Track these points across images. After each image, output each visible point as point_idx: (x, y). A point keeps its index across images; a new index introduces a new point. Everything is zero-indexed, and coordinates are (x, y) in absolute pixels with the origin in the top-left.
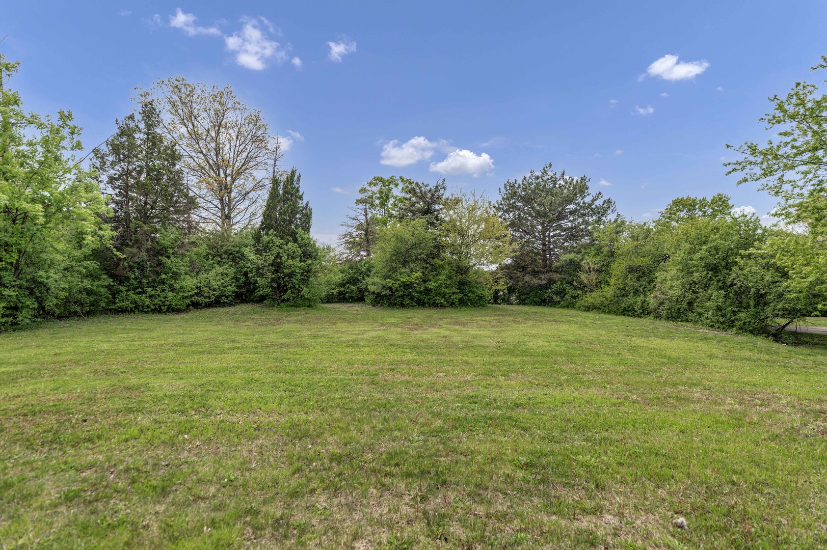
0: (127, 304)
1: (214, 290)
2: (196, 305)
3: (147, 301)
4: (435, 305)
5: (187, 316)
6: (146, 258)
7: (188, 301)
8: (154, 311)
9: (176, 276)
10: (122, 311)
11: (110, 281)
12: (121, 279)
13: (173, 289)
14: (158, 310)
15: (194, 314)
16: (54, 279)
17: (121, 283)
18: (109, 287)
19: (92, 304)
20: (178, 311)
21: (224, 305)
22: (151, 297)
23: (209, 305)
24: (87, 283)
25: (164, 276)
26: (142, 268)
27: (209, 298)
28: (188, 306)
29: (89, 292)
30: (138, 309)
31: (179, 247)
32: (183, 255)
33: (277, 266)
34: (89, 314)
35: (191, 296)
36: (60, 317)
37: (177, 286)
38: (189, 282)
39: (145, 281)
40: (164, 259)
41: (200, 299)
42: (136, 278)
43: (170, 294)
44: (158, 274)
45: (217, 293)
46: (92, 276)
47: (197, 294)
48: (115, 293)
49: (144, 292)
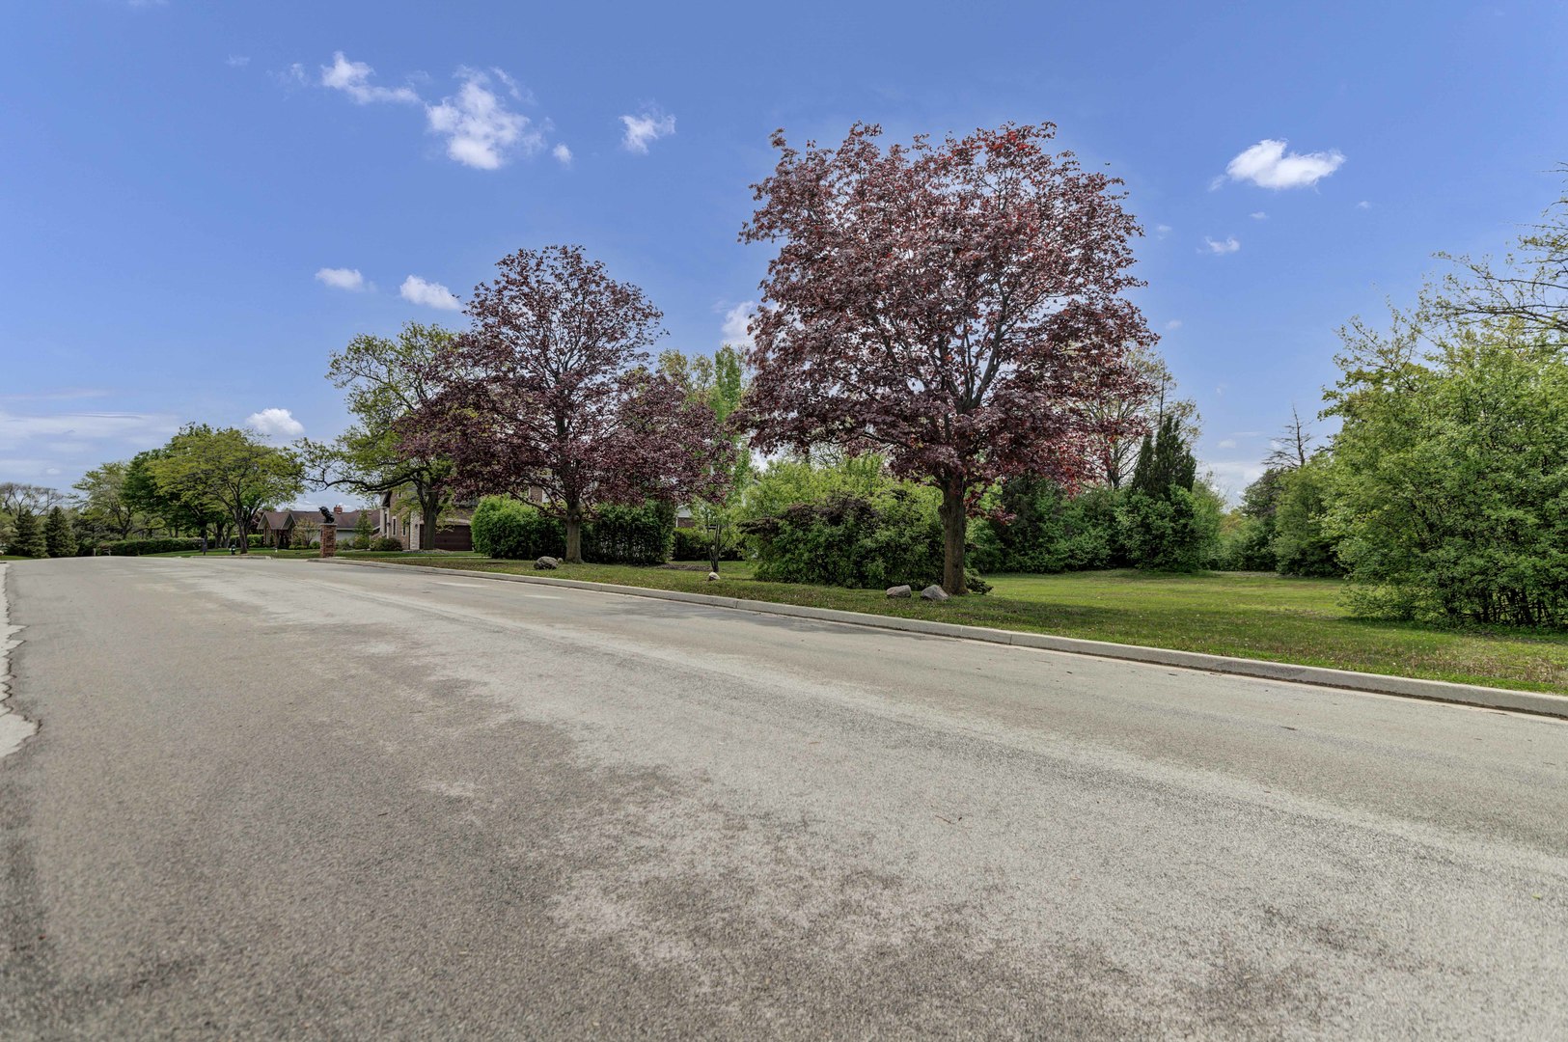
0: (1013, 564)
1: (1088, 553)
2: (1071, 568)
3: (1029, 563)
6: (1027, 525)
7: (1062, 563)
8: (1034, 571)
9: (1051, 540)
11: (1002, 545)
12: (1009, 543)
13: (1049, 552)
14: (1037, 571)
17: (1010, 547)
18: (1001, 550)
19: (990, 563)
20: (1055, 572)
21: (1097, 568)
22: (1031, 558)
23: (1083, 568)
24: (987, 547)
25: (1041, 540)
26: (1024, 533)
27: (1082, 560)
28: (1063, 568)
30: (1023, 570)
31: (1054, 513)
32: (1058, 520)
33: (1146, 526)
35: (1065, 558)
37: (1052, 549)
38: (1063, 545)
39: (1027, 544)
40: (1042, 524)
41: (1073, 562)
42: (1020, 542)
43: (1047, 556)
44: (1037, 538)
45: (1089, 556)
47: (1071, 557)
48: (1006, 555)
49: (1027, 554)
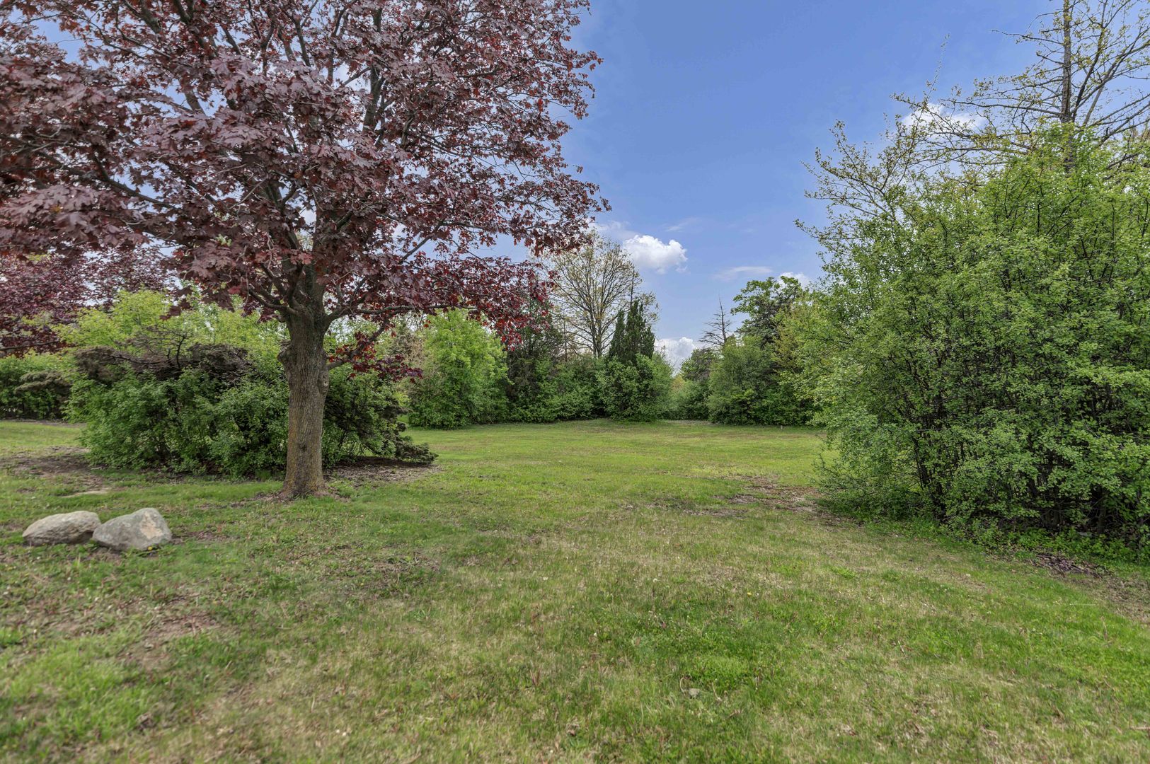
0: (516, 416)
1: (575, 406)
2: (562, 418)
3: (529, 414)
4: (774, 424)
5: (556, 425)
6: (528, 384)
7: (555, 415)
8: (533, 421)
9: (547, 396)
10: (514, 421)
11: (508, 401)
12: (514, 399)
13: (545, 406)
14: (536, 421)
15: (561, 424)
16: (476, 399)
17: (514, 401)
18: (507, 405)
19: (498, 416)
20: (550, 422)
21: (582, 419)
22: (531, 411)
23: (572, 419)
24: (494, 402)
25: (539, 396)
26: (526, 391)
27: (571, 412)
28: (556, 419)
29: (496, 408)
30: (524, 420)
31: (550, 374)
32: (553, 380)
33: (619, 386)
34: (496, 422)
35: (557, 411)
36: (481, 423)
37: (547, 403)
38: (556, 400)
39: (528, 400)
40: (540, 383)
41: (564, 414)
42: (522, 398)
43: (543, 409)
44: (536, 394)
45: (577, 409)
46: (499, 396)
47: (563, 410)
48: (511, 408)
49: (527, 408)
